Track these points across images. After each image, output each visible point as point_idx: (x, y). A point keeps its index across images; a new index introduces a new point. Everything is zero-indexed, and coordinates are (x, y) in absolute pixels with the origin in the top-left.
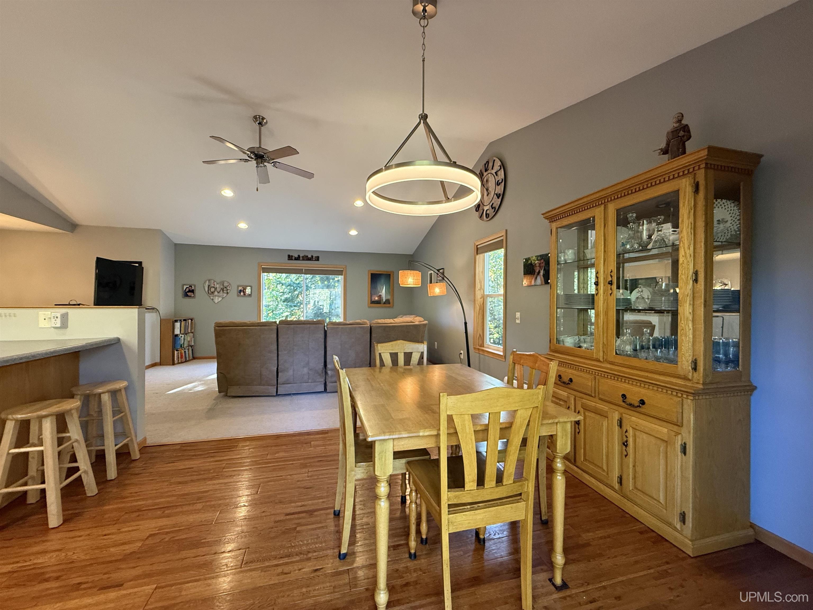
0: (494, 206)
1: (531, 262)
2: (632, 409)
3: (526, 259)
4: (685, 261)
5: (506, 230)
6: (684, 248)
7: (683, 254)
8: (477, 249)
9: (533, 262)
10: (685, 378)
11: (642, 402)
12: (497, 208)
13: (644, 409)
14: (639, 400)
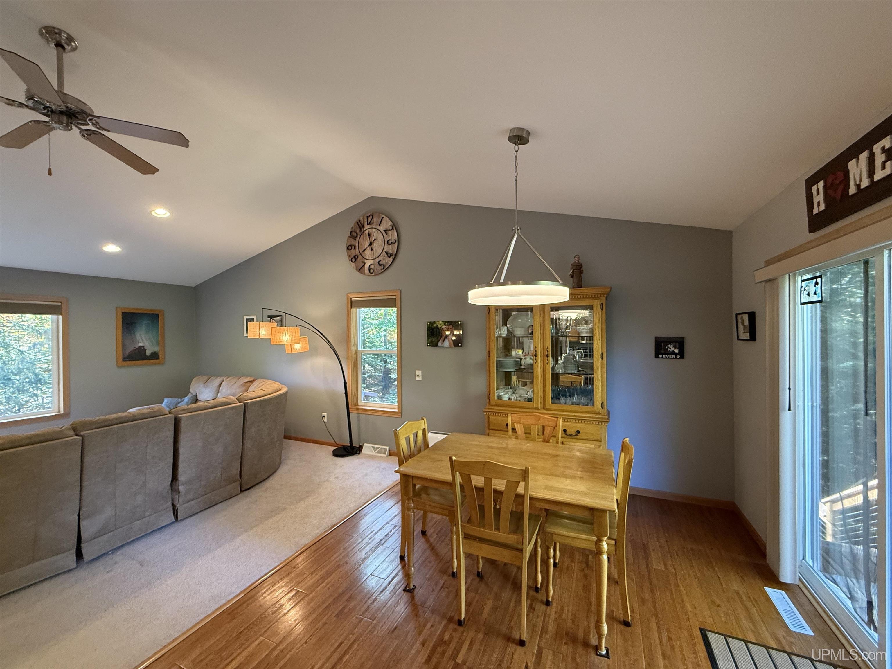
0: (381, 263)
1: (437, 326)
2: (572, 437)
3: (430, 323)
4: (598, 347)
5: (400, 291)
6: (597, 339)
7: (596, 343)
8: (352, 301)
9: (439, 326)
10: (599, 413)
11: (578, 432)
12: (387, 267)
13: (580, 436)
14: (576, 431)
